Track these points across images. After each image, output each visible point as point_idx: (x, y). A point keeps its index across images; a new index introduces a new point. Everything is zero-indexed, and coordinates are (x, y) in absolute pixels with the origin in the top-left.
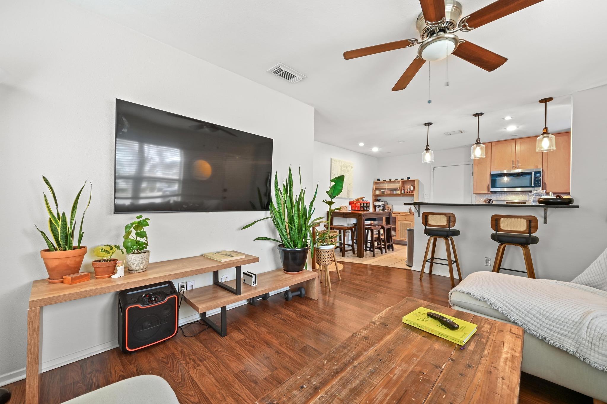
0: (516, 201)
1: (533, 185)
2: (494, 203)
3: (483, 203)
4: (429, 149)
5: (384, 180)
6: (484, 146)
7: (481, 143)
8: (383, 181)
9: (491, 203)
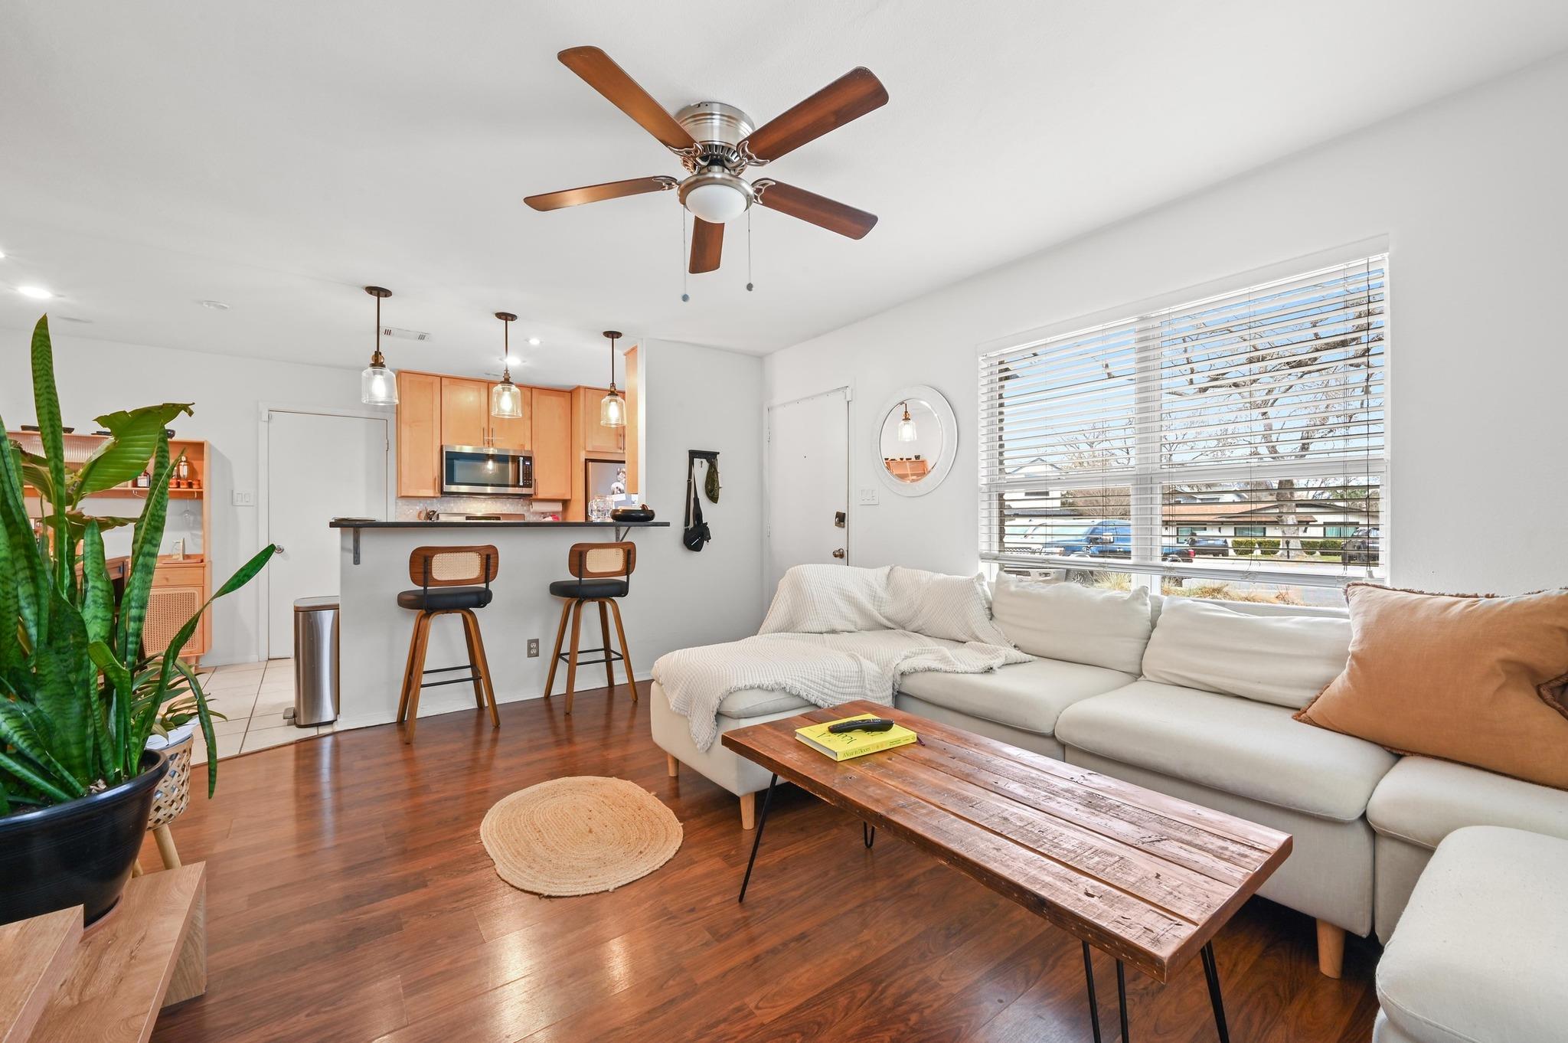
0: (479, 514)
1: (521, 484)
2: (443, 519)
3: (417, 520)
4: (384, 366)
5: (24, 428)
6: (519, 391)
7: (511, 383)
8: (20, 430)
9: (434, 519)
